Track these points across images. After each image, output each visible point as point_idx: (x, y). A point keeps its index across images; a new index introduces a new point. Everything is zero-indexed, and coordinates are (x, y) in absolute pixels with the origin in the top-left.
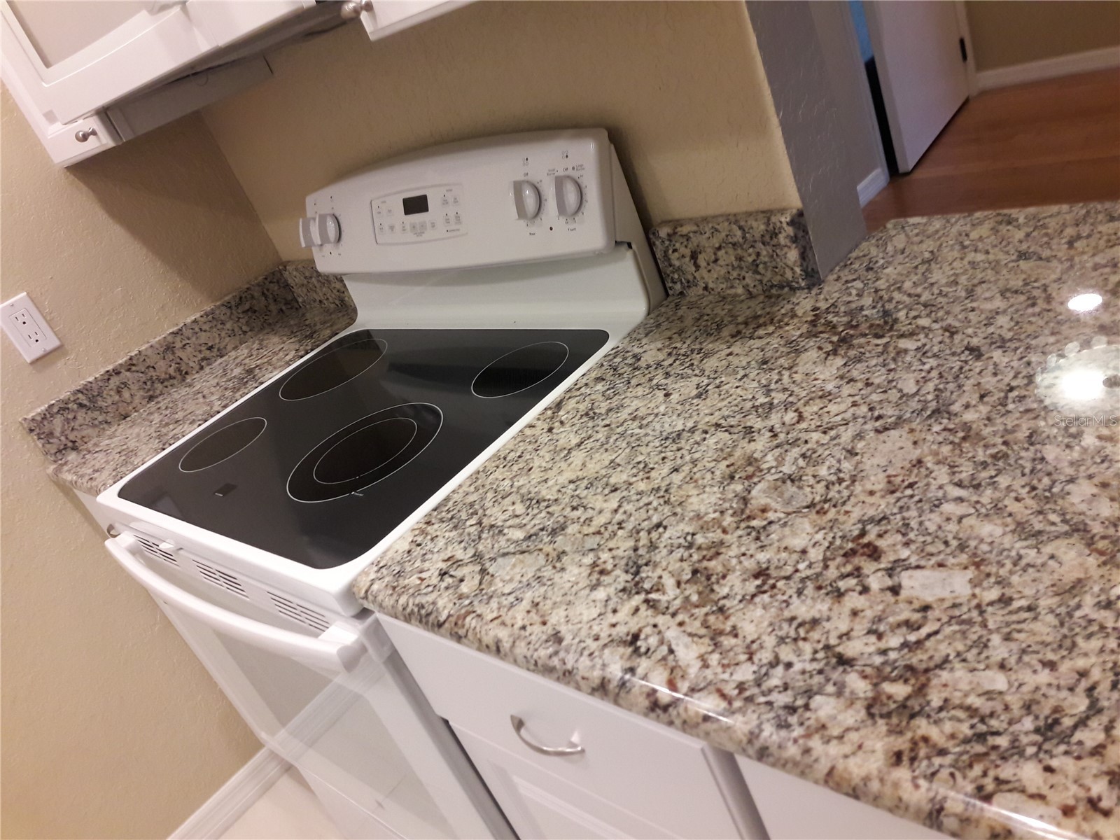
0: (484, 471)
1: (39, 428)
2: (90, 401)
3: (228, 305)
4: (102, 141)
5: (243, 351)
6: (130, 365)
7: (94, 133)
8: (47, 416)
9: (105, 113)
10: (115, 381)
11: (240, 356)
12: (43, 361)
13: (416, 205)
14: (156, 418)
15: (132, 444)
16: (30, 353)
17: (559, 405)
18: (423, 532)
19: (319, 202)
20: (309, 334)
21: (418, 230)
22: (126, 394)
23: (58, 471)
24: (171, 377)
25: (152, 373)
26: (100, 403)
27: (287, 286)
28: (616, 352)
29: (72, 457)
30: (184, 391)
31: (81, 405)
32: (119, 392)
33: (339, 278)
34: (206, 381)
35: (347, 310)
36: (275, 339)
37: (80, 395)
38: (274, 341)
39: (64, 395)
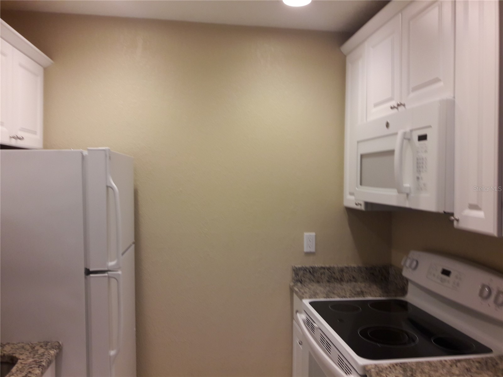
0: (422, 363)
1: (296, 271)
2: (313, 272)
3: (366, 268)
4: (362, 208)
5: (363, 285)
6: (329, 269)
7: (361, 205)
8: (300, 269)
9: (367, 204)
10: (322, 271)
11: (361, 286)
12: (308, 254)
13: (446, 273)
14: (328, 288)
15: (318, 291)
16: (306, 249)
17: (459, 361)
18: (393, 366)
19: (414, 254)
20: (386, 291)
21: (442, 280)
22: (323, 276)
23: (294, 286)
24: (338, 279)
25: (333, 275)
26: (315, 275)
27: (388, 273)
28: (491, 359)
29: (299, 284)
30: (339, 285)
31: (310, 272)
32: (321, 274)
33: (407, 280)
34: (347, 287)
35: (404, 291)
36: (375, 287)
37: (311, 269)
38: (374, 287)
39: (308, 266)
